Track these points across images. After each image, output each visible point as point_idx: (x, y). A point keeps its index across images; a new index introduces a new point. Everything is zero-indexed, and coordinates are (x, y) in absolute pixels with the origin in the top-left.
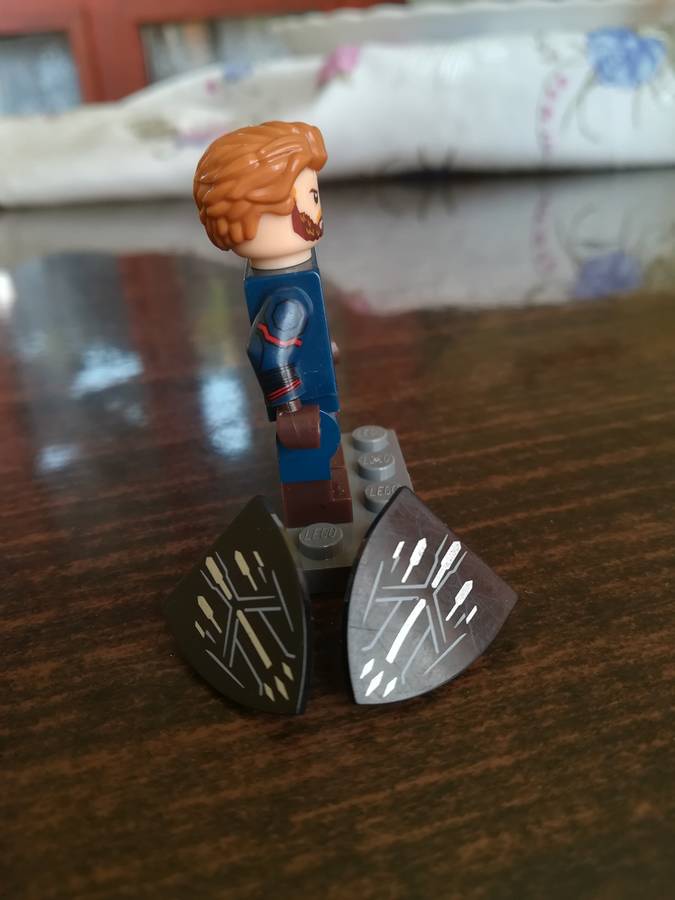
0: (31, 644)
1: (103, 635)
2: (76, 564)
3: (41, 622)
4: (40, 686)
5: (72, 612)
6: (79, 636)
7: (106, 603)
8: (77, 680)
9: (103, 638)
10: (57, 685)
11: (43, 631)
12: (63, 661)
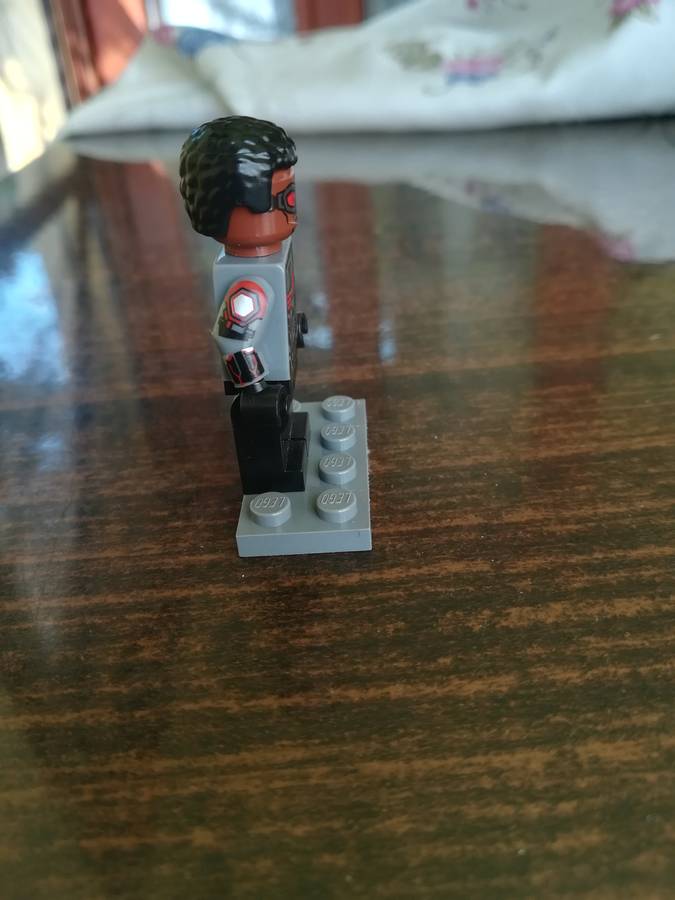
0: (504, 720)
1: (589, 721)
2: (514, 611)
3: (505, 689)
4: (540, 784)
5: (536, 680)
6: (559, 718)
7: (574, 676)
8: (582, 784)
9: (590, 726)
10: (558, 786)
11: (512, 704)
12: (553, 752)
